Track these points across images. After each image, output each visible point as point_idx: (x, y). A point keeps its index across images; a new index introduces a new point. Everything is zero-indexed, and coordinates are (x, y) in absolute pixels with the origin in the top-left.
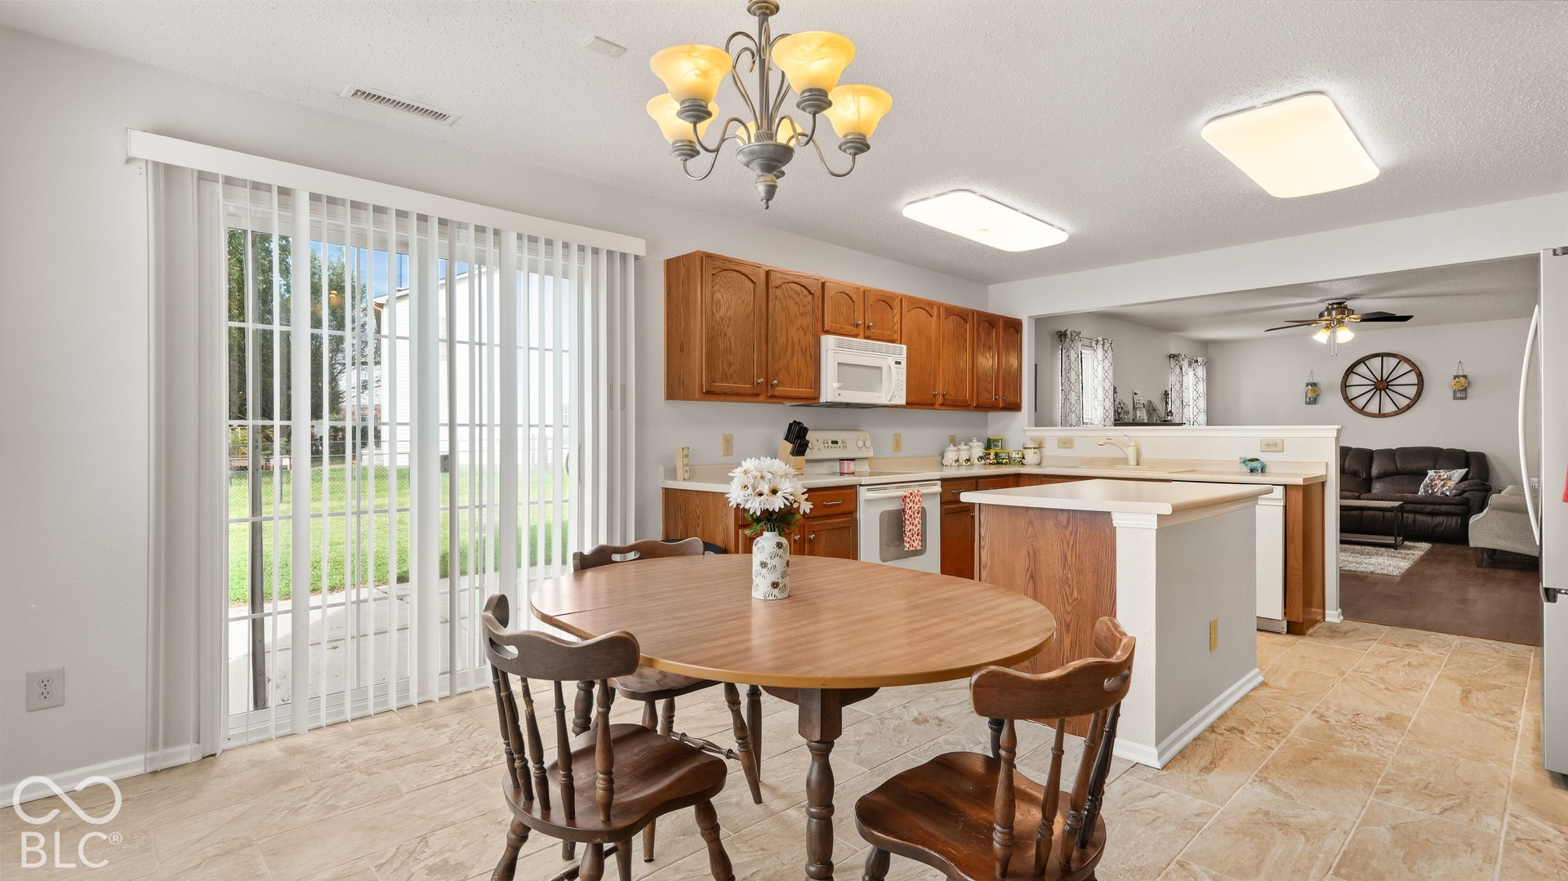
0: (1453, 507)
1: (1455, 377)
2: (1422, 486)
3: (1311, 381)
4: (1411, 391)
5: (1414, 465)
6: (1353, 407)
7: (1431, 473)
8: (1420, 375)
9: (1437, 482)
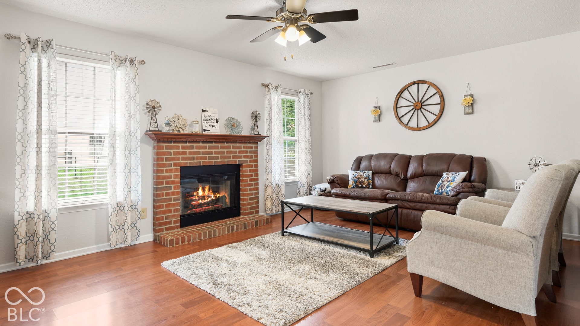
0: (448, 207)
1: (465, 96)
2: (437, 186)
3: (376, 105)
4: (436, 109)
5: (435, 168)
6: (401, 122)
7: (445, 174)
8: (442, 97)
9: (446, 182)
